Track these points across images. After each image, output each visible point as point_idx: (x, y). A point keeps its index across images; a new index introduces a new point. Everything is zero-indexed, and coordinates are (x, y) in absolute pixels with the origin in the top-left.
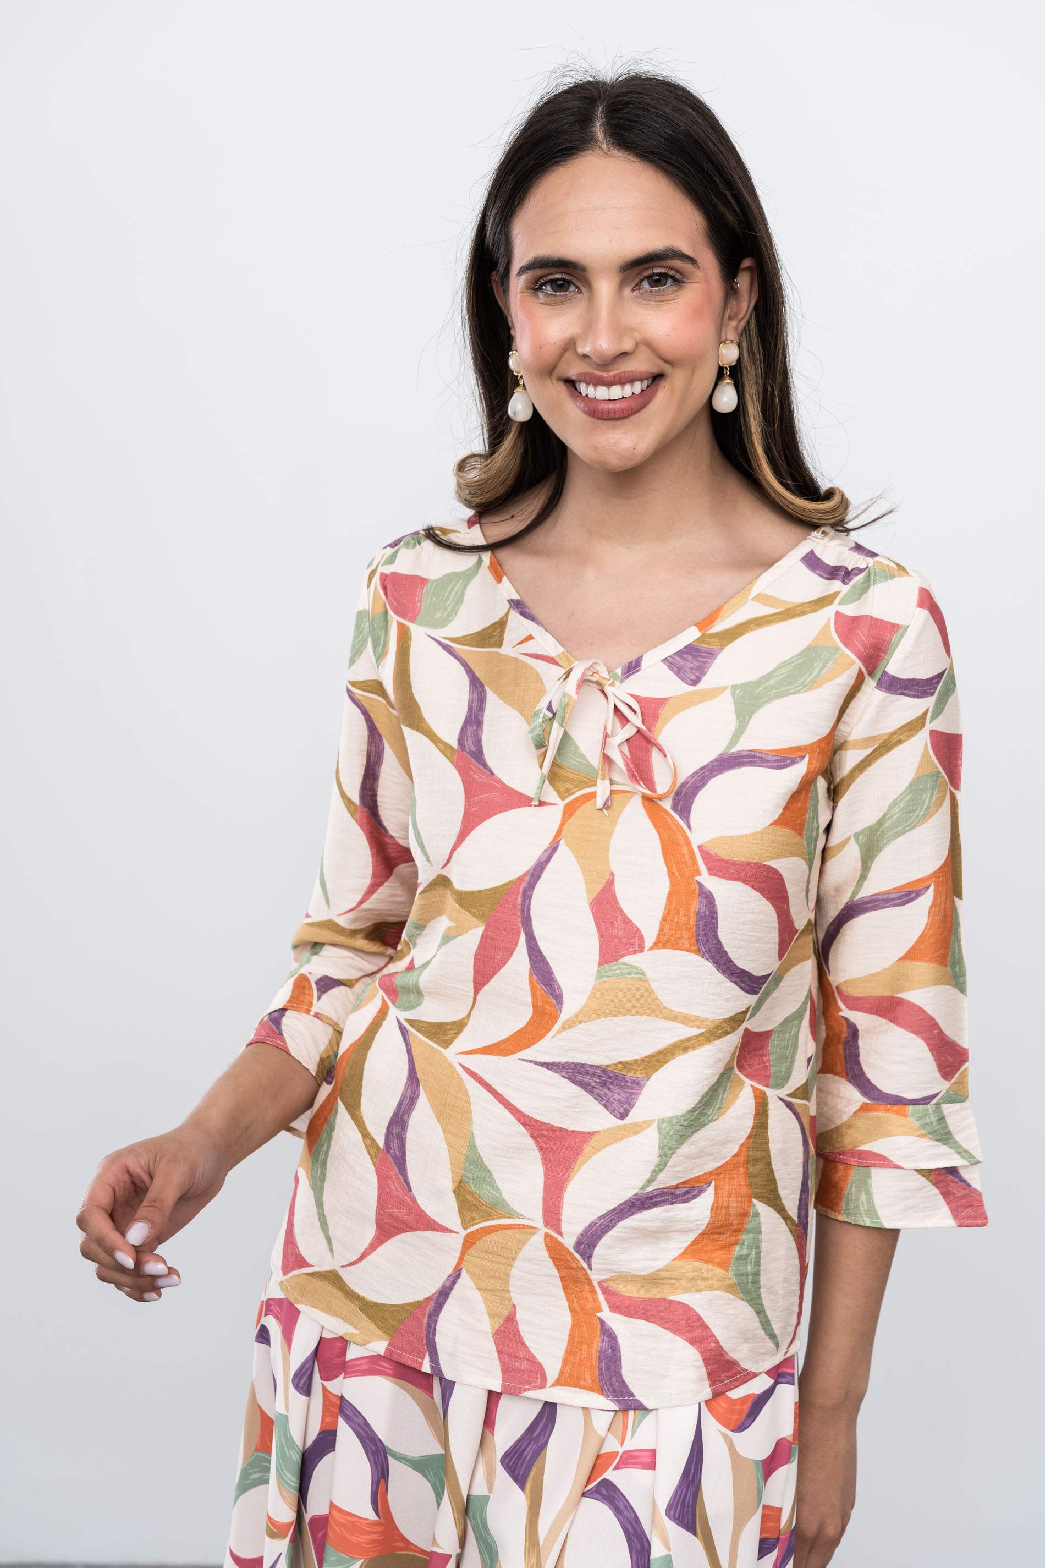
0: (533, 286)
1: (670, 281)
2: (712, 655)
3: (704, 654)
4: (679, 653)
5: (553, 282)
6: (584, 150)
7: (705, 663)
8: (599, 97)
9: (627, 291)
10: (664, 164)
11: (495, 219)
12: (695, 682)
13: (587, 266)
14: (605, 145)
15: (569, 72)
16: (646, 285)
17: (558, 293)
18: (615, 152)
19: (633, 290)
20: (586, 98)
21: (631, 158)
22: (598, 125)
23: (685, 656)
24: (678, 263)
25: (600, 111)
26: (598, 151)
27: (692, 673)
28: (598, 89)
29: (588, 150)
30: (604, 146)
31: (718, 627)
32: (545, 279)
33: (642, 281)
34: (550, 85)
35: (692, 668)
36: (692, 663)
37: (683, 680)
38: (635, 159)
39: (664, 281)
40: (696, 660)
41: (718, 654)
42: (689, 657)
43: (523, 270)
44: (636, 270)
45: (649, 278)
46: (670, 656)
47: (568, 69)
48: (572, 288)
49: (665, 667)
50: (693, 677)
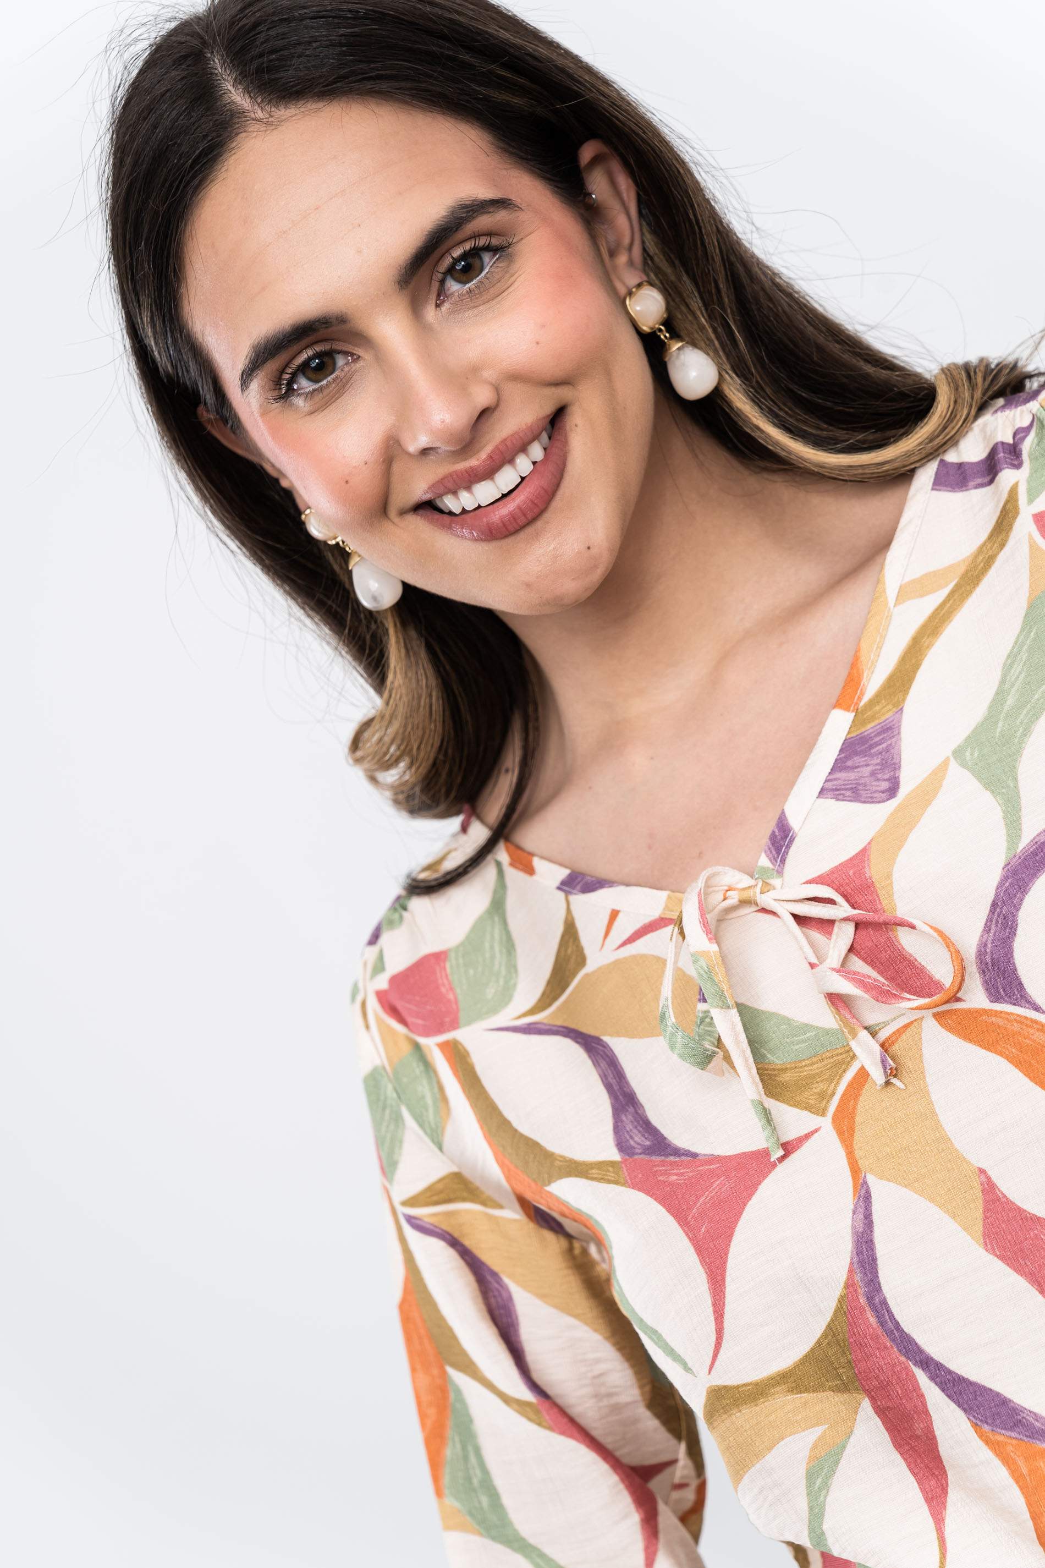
0: (276, 393)
1: (486, 257)
2: (890, 730)
3: (877, 739)
4: (839, 766)
5: (304, 368)
6: (231, 138)
7: (887, 750)
8: (204, 43)
9: (430, 313)
10: (369, 85)
11: (154, 327)
12: (893, 791)
13: (344, 310)
14: (259, 112)
15: (134, 35)
16: (453, 286)
17: (324, 382)
18: (282, 112)
19: (437, 306)
20: (185, 57)
21: (312, 105)
22: (231, 88)
23: (849, 763)
24: (483, 222)
25: (217, 63)
26: (254, 127)
27: (878, 780)
28: (194, 34)
29: (237, 134)
30: (260, 114)
31: (873, 683)
32: (290, 371)
33: (442, 282)
34: (114, 74)
35: (873, 774)
36: (867, 765)
37: (871, 800)
38: (321, 105)
39: (476, 262)
40: (872, 756)
41: (900, 721)
42: (857, 760)
43: (247, 377)
44: (424, 270)
45: (451, 271)
46: (827, 781)
47: (127, 31)
48: (340, 361)
49: (830, 803)
50: (885, 785)
